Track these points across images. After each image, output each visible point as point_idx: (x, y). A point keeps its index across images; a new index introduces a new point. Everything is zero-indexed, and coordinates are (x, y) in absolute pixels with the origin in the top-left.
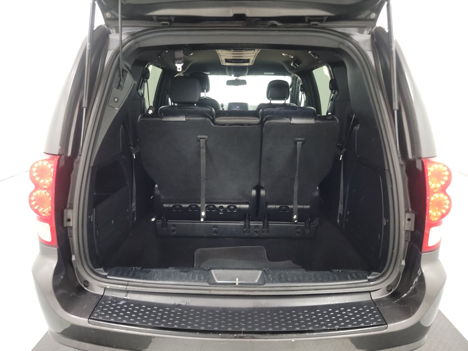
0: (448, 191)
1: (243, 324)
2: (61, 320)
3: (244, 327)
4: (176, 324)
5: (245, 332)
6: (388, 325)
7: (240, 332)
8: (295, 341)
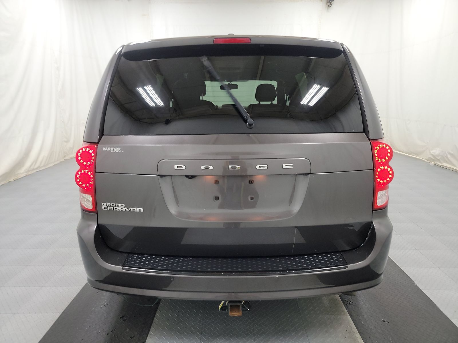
0: (390, 164)
1: (239, 267)
2: (101, 268)
3: (240, 268)
4: (189, 268)
5: (240, 272)
6: (349, 265)
7: (238, 272)
8: (279, 277)
